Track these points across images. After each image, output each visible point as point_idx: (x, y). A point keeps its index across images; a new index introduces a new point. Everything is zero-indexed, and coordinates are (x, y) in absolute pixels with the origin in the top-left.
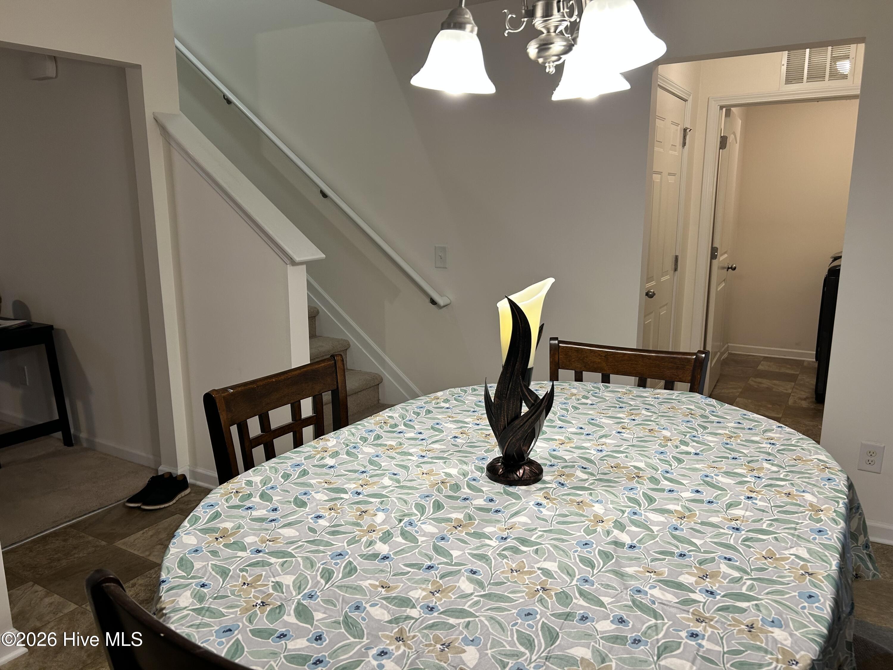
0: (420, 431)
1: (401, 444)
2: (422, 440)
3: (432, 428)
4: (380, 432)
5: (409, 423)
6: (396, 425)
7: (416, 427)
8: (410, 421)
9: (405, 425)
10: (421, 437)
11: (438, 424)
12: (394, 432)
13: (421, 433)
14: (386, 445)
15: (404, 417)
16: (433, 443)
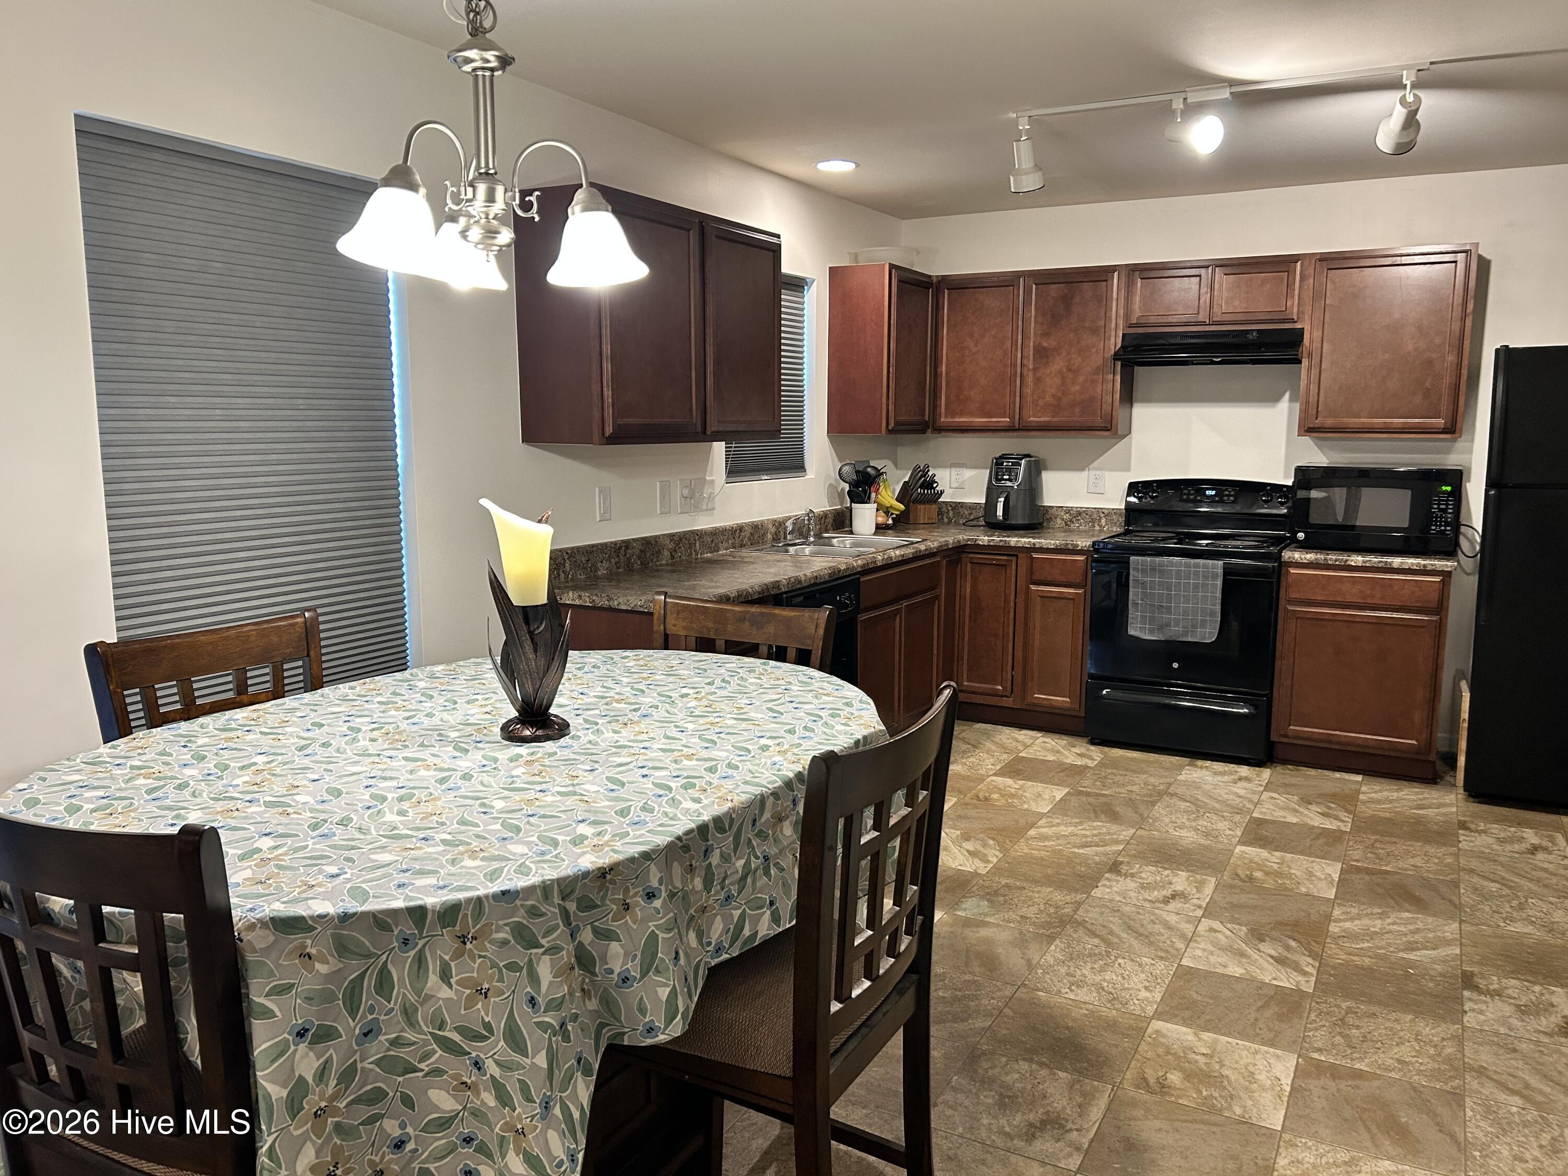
0: (644, 780)
1: (676, 762)
2: (643, 767)
3: (623, 784)
4: (708, 777)
5: (661, 792)
6: (685, 787)
7: (651, 786)
8: (660, 796)
9: (670, 789)
10: (644, 771)
11: (612, 790)
12: (687, 777)
13: (643, 776)
14: (697, 760)
15: (671, 801)
16: (627, 764)
